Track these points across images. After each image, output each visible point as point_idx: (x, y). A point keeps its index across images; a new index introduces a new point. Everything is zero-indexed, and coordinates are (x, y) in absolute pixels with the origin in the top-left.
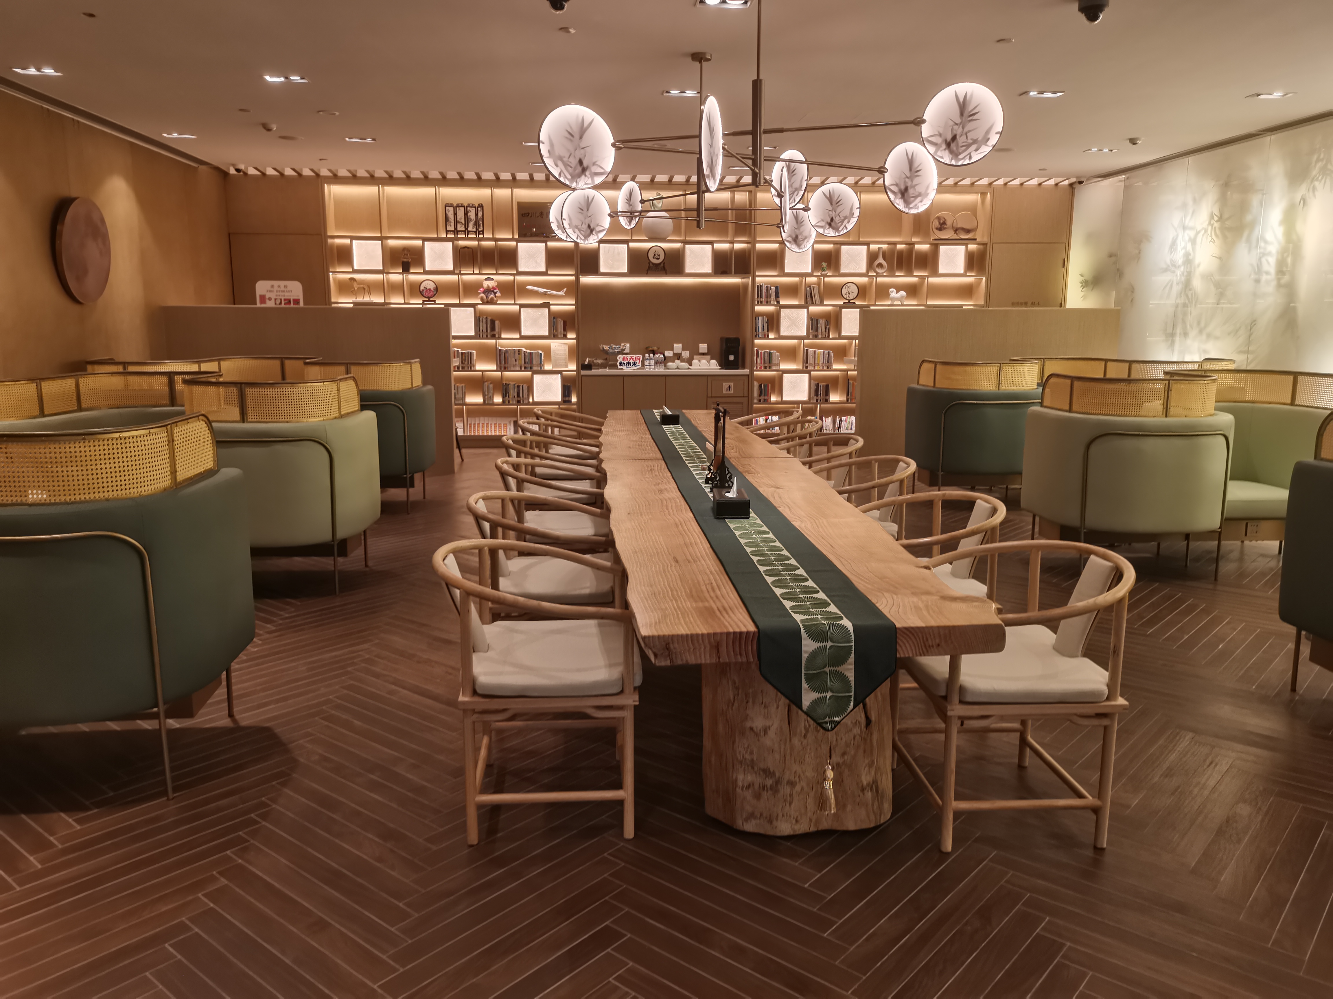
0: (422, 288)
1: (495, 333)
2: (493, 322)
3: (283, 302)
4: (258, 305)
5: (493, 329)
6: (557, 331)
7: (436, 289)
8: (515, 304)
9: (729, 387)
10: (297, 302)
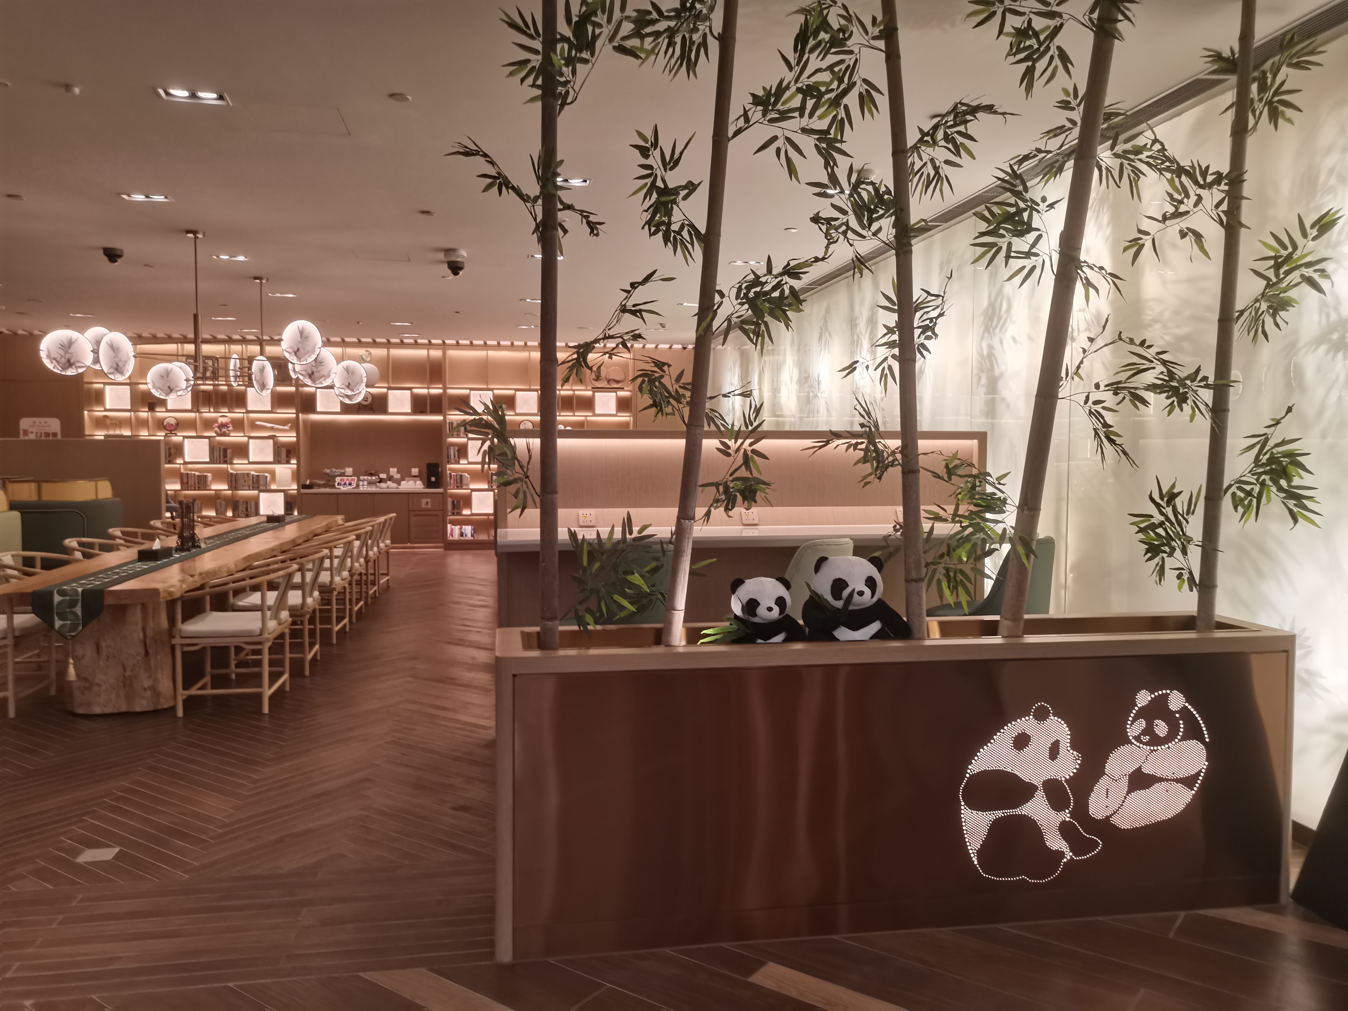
0: (165, 423)
1: (226, 459)
2: (225, 450)
3: (43, 435)
4: (22, 437)
5: (225, 456)
6: (280, 457)
7: (178, 424)
8: (245, 436)
9: (427, 503)
10: (55, 435)
